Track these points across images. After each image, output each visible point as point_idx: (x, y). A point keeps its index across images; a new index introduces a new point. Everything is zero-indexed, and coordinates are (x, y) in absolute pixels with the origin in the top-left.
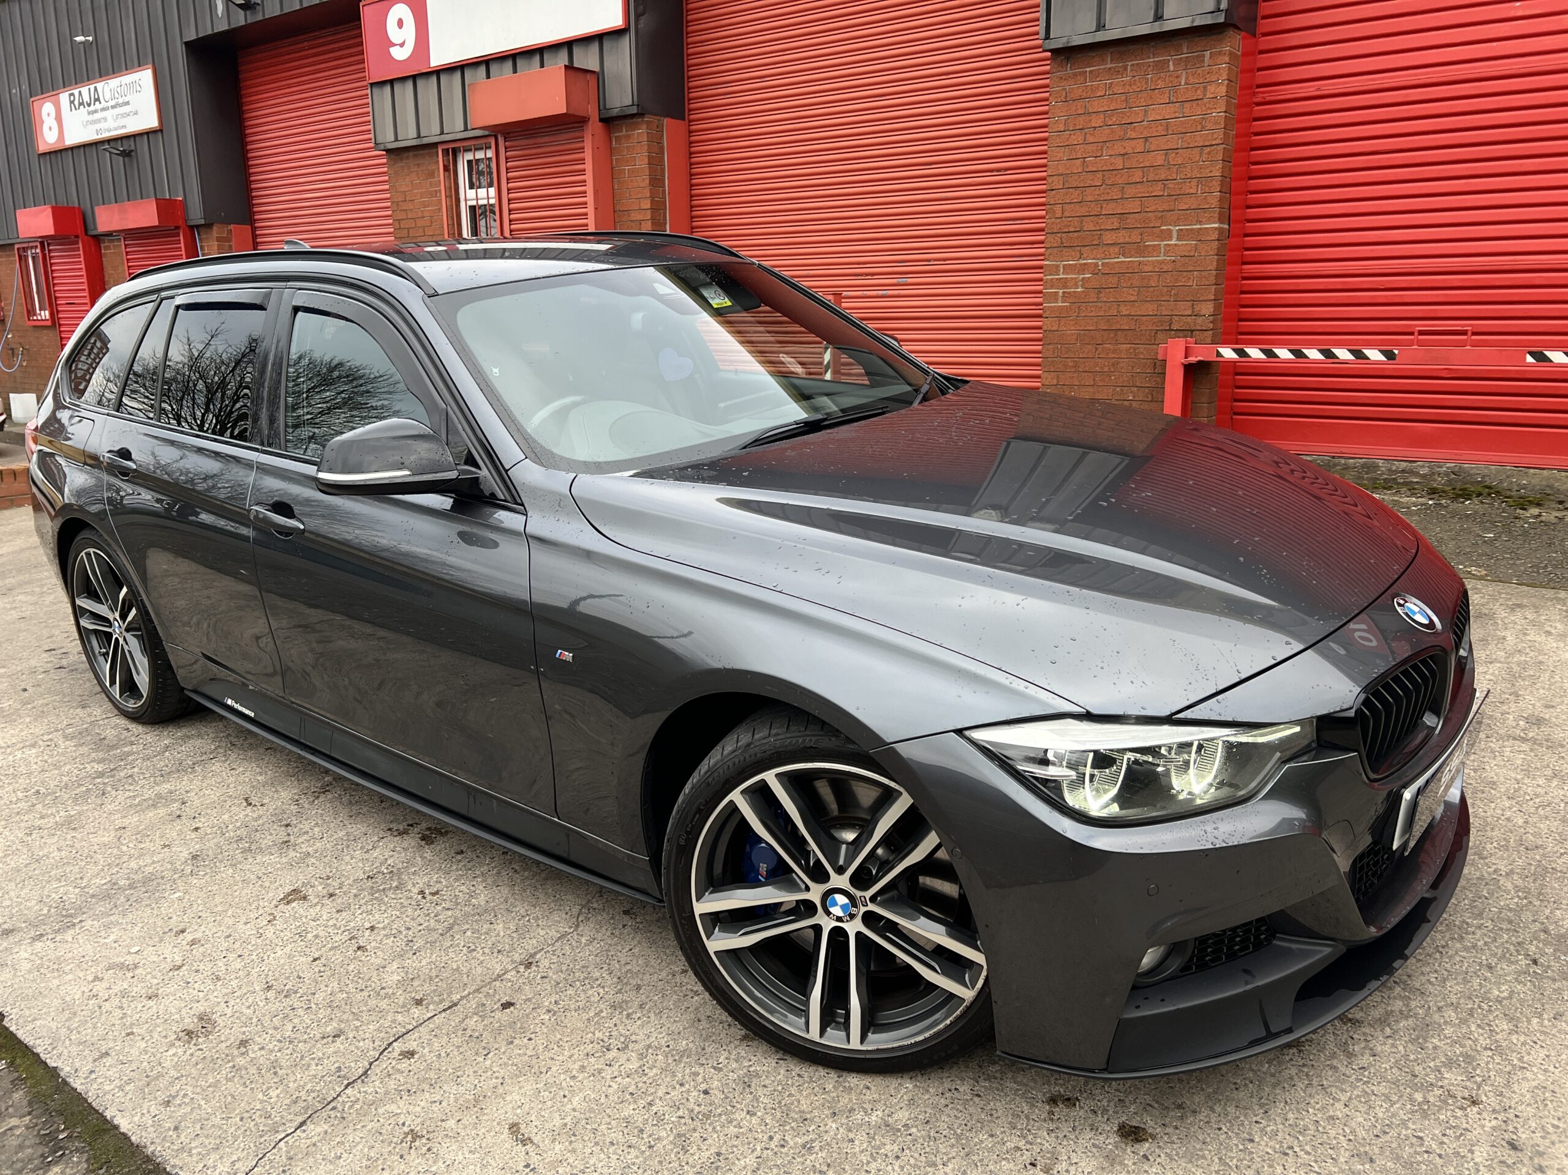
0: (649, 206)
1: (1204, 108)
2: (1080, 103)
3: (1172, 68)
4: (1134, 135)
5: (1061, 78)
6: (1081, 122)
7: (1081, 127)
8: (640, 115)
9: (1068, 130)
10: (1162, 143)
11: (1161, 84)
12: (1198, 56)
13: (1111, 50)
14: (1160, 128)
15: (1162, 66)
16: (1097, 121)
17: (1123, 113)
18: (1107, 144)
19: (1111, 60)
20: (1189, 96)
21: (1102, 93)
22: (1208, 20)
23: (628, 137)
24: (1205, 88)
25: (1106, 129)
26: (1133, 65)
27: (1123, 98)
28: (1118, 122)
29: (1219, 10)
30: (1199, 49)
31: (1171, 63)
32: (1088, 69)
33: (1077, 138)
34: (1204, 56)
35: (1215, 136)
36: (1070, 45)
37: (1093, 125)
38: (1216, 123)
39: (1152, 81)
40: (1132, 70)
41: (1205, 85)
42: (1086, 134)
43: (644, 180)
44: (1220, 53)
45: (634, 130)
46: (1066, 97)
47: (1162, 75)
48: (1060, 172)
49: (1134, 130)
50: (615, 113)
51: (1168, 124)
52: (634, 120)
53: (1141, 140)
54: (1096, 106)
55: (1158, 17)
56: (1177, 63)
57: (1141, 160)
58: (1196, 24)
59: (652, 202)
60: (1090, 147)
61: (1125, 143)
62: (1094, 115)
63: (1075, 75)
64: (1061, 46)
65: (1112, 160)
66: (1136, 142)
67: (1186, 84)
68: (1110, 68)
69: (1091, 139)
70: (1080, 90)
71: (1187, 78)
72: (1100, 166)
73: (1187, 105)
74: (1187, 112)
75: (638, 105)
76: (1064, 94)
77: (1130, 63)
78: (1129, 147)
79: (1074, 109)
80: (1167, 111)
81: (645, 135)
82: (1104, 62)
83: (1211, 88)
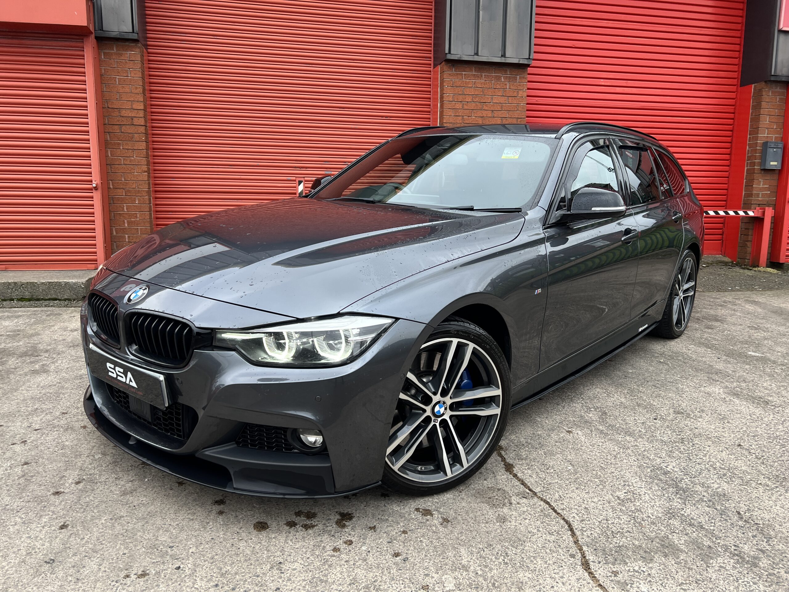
0: (142, 107)
1: (518, 101)
2: (459, 89)
3: (503, 80)
4: (486, 108)
5: (450, 75)
6: (461, 98)
7: (460, 100)
8: (136, 41)
9: (454, 101)
10: (500, 114)
11: (498, 87)
12: (514, 77)
13: (475, 66)
14: (499, 107)
15: (499, 78)
16: (469, 99)
17: (481, 97)
18: (474, 111)
19: (475, 71)
20: (511, 94)
21: (471, 86)
22: (526, 62)
23: (121, 55)
24: (518, 92)
25: (473, 104)
26: (485, 75)
27: (481, 90)
28: (479, 101)
29: (529, 58)
30: (515, 74)
31: (502, 78)
32: (464, 73)
33: (459, 106)
34: (516, 77)
35: (523, 114)
36: (461, 59)
37: (467, 100)
38: (523, 108)
39: (494, 84)
40: (485, 77)
41: (518, 90)
42: (463, 104)
43: (136, 88)
44: (524, 77)
45: (126, 50)
46: (453, 84)
47: (499, 82)
48: (451, 121)
49: (486, 106)
50: (113, 35)
51: (502, 105)
52: (127, 44)
53: (490, 111)
54: (467, 91)
55: (504, 55)
56: (506, 78)
57: (490, 121)
58: (520, 62)
59: (144, 104)
60: (466, 111)
61: (483, 112)
62: (467, 96)
63: (457, 74)
64: (457, 59)
65: (477, 119)
66: (489, 111)
67: (509, 88)
68: (474, 75)
69: (466, 107)
70: (460, 82)
71: (510, 86)
72: (471, 121)
73: (510, 98)
74: (510, 101)
75: (138, 34)
76: (452, 82)
77: (483, 74)
78: (484, 113)
79: (456, 91)
80: (502, 100)
81: (139, 56)
82: (471, 70)
83: (521, 92)
